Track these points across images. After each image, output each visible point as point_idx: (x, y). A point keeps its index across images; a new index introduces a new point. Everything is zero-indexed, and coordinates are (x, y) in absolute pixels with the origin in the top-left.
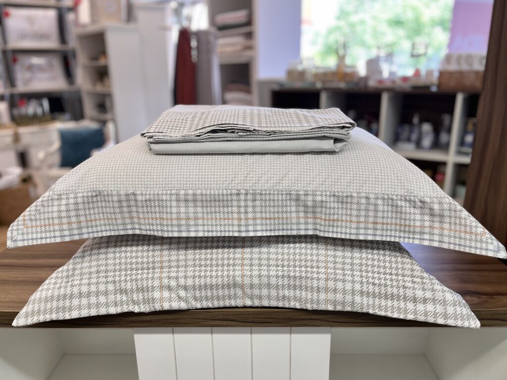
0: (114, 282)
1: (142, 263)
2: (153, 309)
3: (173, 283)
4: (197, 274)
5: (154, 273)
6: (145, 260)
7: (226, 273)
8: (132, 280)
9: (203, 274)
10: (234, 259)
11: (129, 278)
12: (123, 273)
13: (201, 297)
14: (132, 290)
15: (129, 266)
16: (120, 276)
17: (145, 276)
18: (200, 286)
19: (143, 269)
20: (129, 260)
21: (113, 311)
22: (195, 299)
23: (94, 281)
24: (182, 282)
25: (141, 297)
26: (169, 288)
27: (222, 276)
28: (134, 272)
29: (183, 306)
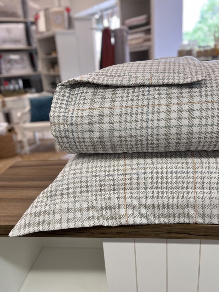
0: (88, 201)
1: (109, 185)
2: (119, 224)
3: (135, 202)
4: (156, 195)
5: (119, 193)
6: (112, 183)
7: (180, 195)
8: (101, 200)
9: (160, 195)
10: (187, 183)
11: (99, 198)
12: (94, 193)
13: (159, 214)
14: (102, 207)
15: (98, 188)
16: (92, 196)
17: (112, 196)
18: (158, 205)
19: (110, 190)
20: (98, 183)
21: (87, 224)
22: (154, 216)
23: (71, 199)
24: (143, 201)
25: (109, 214)
26: (132, 206)
27: (178, 198)
28: (103, 192)
29: (144, 221)
